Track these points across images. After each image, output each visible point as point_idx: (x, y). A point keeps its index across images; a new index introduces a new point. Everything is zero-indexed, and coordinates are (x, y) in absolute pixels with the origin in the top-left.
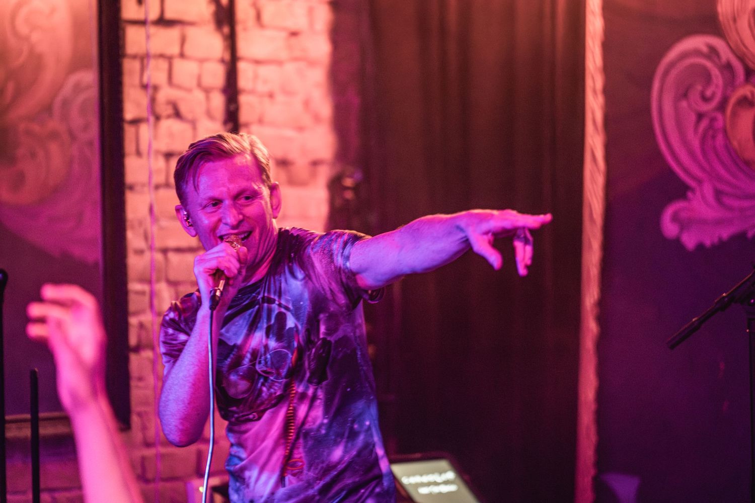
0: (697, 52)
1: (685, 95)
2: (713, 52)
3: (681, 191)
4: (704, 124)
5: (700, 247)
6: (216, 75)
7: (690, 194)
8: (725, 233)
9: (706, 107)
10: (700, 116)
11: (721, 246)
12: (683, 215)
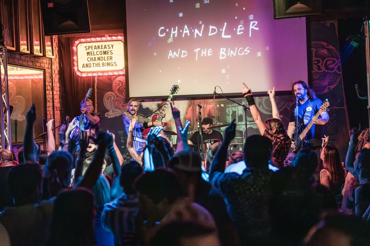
0: (110, 94)
1: (108, 99)
2: (112, 94)
3: (108, 111)
4: (111, 103)
5: (110, 118)
6: (51, 96)
7: (109, 112)
8: (114, 116)
9: (111, 101)
10: (110, 102)
11: (113, 118)
12: (108, 114)
